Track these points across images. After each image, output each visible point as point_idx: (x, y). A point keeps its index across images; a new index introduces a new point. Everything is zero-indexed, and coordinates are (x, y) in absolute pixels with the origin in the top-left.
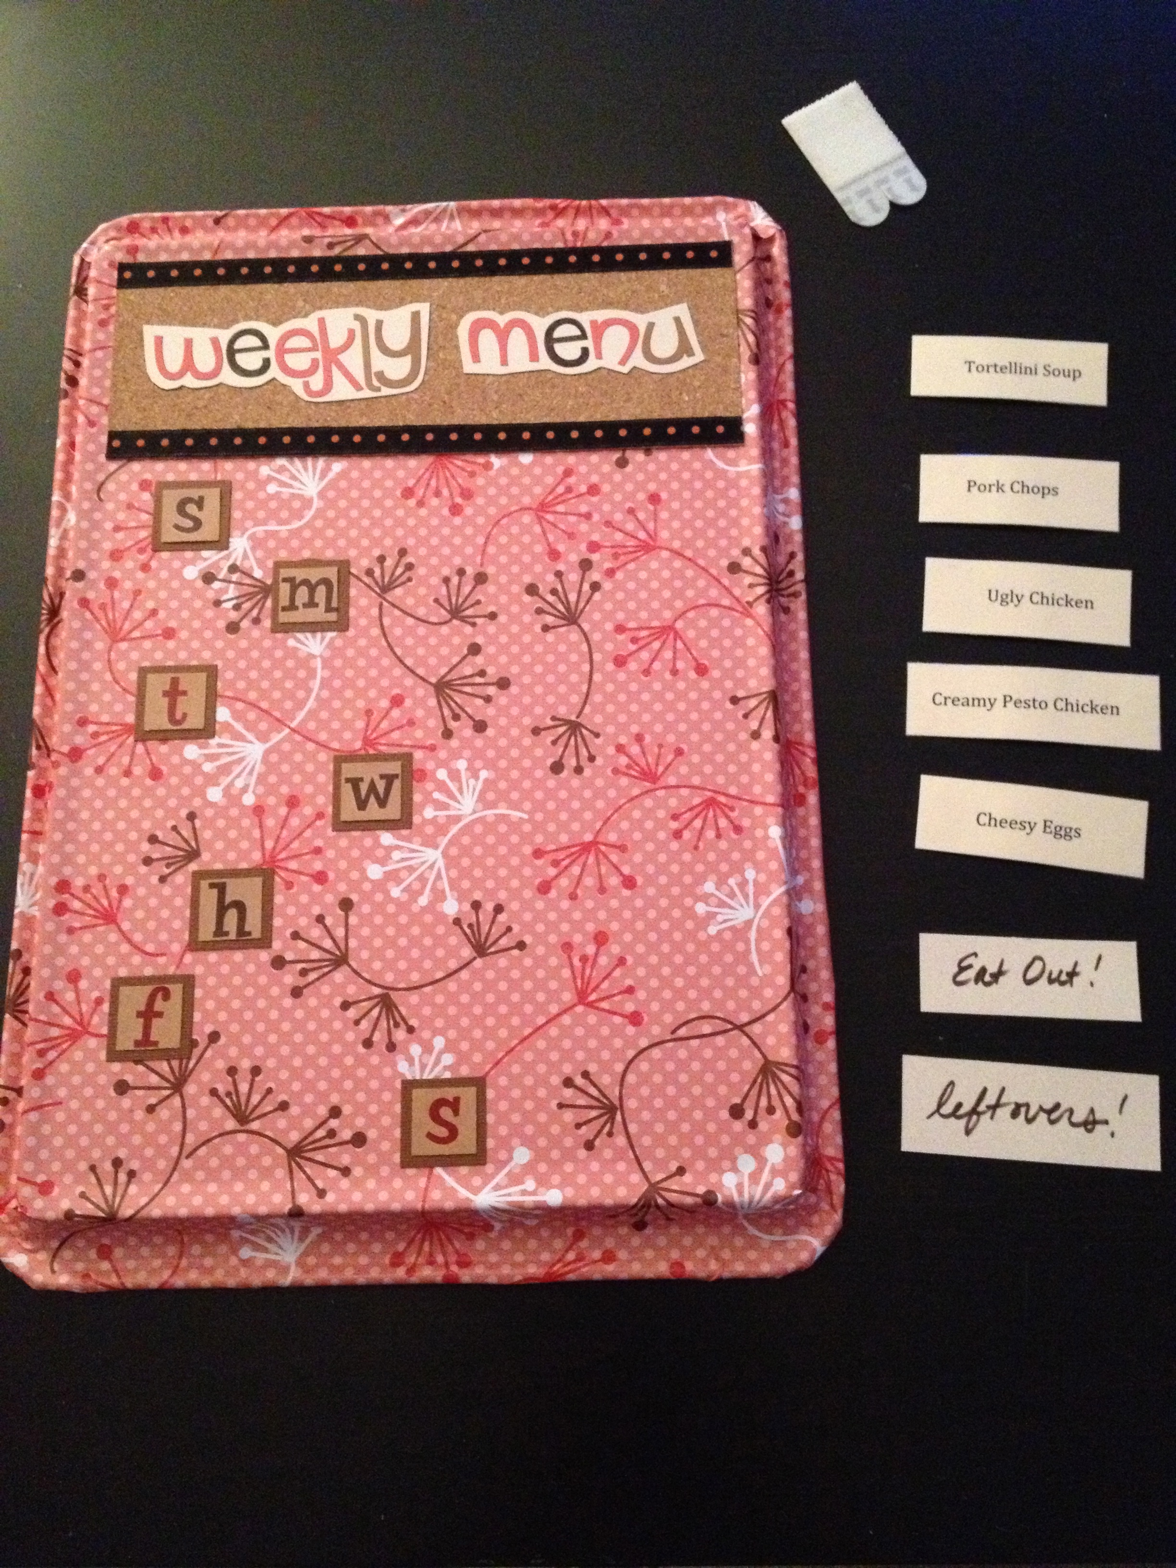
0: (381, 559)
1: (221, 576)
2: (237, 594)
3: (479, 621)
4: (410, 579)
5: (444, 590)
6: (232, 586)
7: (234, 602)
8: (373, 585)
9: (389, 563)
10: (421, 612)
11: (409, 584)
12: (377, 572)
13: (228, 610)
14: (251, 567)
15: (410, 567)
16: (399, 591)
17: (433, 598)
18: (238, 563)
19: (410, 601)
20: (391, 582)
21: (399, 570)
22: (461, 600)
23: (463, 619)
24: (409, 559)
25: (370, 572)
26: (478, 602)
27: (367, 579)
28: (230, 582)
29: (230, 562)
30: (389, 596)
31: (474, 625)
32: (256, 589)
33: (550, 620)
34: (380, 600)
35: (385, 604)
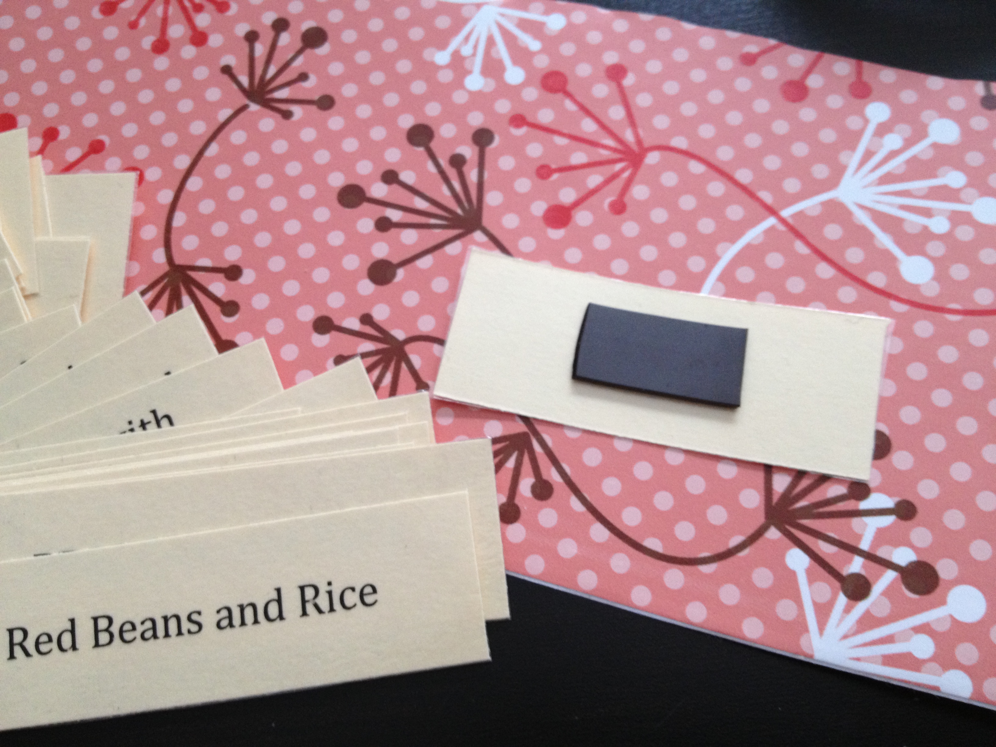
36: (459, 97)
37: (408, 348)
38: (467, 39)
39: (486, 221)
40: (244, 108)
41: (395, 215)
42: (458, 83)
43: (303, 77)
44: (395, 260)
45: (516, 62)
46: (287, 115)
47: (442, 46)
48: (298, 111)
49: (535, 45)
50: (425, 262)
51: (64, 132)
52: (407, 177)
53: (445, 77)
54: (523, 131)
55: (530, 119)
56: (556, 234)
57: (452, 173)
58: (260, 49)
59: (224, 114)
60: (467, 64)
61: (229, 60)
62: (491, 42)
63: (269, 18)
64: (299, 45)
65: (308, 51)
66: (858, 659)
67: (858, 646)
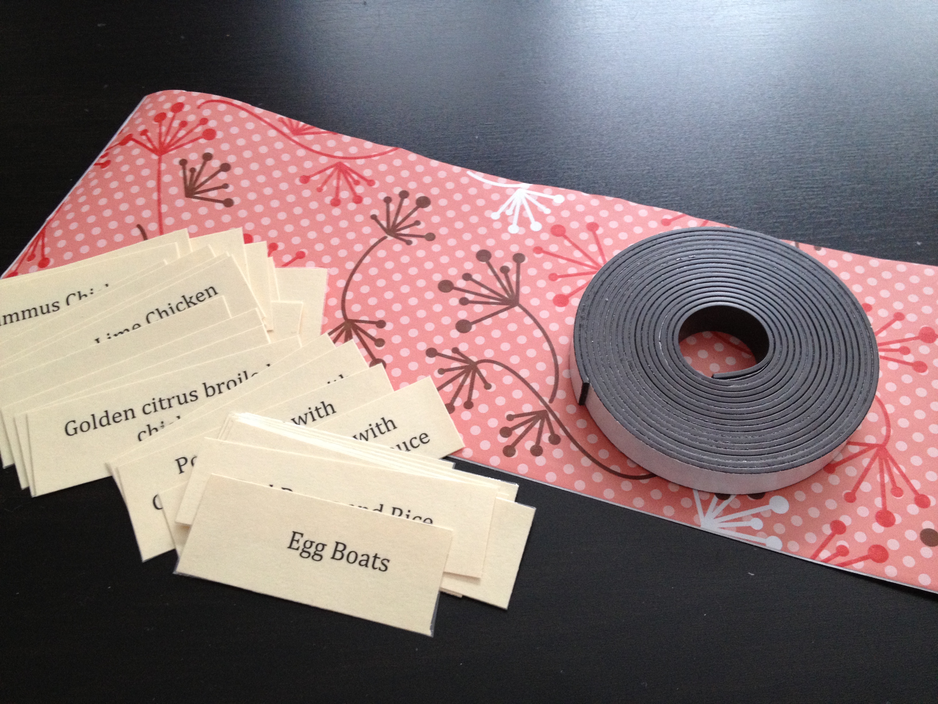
36: (505, 237)
37: (479, 366)
38: (509, 206)
39: (521, 301)
40: (385, 238)
41: (470, 297)
42: (505, 229)
43: (417, 223)
44: (471, 320)
45: (536, 220)
46: (409, 243)
47: (495, 210)
48: (415, 241)
49: (547, 211)
50: (488, 322)
51: (281, 246)
52: (477, 277)
53: (497, 226)
54: (541, 255)
55: (545, 249)
56: (560, 309)
57: (502, 276)
58: (393, 207)
59: (373, 241)
60: (509, 220)
61: (375, 212)
62: (522, 208)
63: (397, 190)
64: (415, 206)
65: (420, 209)
66: (724, 528)
67: (723, 522)
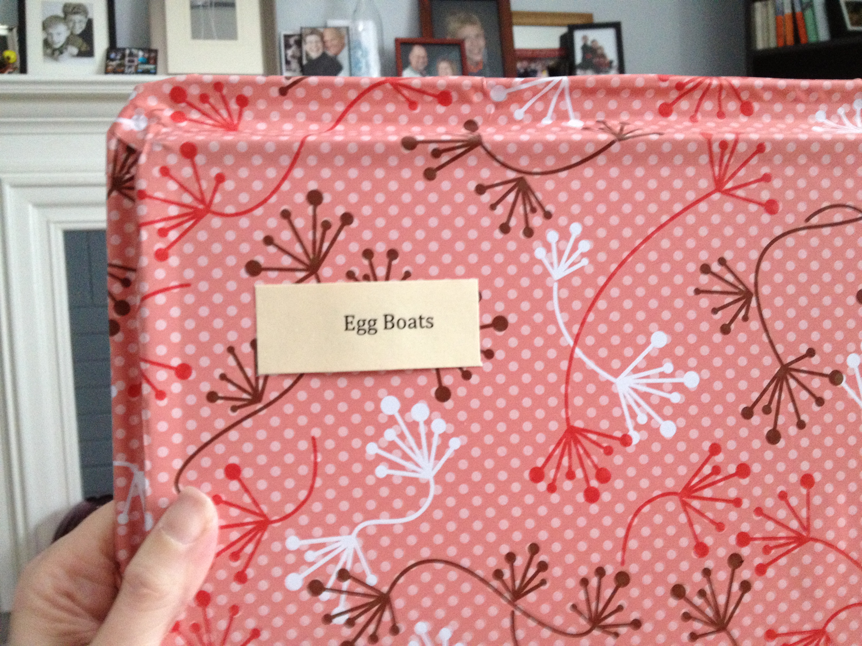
0: (511, 557)
1: (330, 584)
2: (349, 607)
3: (623, 630)
4: (543, 582)
5: (582, 595)
6: (343, 597)
7: (346, 617)
8: (502, 589)
9: (520, 562)
10: (558, 621)
11: (543, 588)
12: (507, 574)
13: (339, 627)
14: (364, 572)
15: (543, 566)
16: (532, 597)
17: (570, 604)
18: (348, 567)
19: (545, 609)
20: (523, 586)
21: (532, 571)
22: (601, 606)
23: (604, 628)
24: (542, 557)
25: (498, 574)
26: (620, 608)
27: (496, 583)
28: (340, 591)
29: (339, 567)
30: (521, 603)
31: (616, 635)
32: (371, 600)
33: (698, 626)
34: (511, 608)
35: (518, 613)
